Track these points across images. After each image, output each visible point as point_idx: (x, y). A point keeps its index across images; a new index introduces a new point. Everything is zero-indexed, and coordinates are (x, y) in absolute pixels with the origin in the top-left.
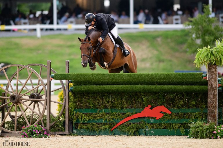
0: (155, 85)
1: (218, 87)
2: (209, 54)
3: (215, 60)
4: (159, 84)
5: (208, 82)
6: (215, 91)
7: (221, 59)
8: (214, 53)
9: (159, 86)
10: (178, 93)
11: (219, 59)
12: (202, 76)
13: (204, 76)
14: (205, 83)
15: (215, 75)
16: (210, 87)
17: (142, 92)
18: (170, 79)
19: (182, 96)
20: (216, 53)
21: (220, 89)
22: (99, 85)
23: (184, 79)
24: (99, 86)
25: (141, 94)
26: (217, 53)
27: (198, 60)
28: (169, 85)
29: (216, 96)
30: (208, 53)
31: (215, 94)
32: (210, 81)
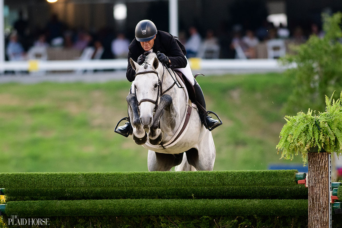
0: (191, 198)
1: (331, 202)
2: (311, 129)
3: (323, 140)
4: (199, 196)
5: (310, 192)
6: (323, 212)
7: (336, 138)
8: (321, 125)
9: (201, 202)
10: (243, 218)
11: (333, 139)
12: (296, 178)
13: (301, 179)
14: (303, 194)
15: (324, 175)
16: (313, 203)
17: (162, 216)
18: (224, 184)
19: (252, 224)
20: (326, 125)
21: (336, 208)
22: (66, 198)
23: (255, 184)
24: (64, 202)
25: (159, 220)
26: (329, 125)
27: (286, 141)
28: (222, 198)
29: (327, 223)
30: (308, 126)
31: (325, 218)
32: (313, 189)
